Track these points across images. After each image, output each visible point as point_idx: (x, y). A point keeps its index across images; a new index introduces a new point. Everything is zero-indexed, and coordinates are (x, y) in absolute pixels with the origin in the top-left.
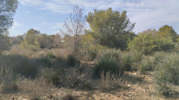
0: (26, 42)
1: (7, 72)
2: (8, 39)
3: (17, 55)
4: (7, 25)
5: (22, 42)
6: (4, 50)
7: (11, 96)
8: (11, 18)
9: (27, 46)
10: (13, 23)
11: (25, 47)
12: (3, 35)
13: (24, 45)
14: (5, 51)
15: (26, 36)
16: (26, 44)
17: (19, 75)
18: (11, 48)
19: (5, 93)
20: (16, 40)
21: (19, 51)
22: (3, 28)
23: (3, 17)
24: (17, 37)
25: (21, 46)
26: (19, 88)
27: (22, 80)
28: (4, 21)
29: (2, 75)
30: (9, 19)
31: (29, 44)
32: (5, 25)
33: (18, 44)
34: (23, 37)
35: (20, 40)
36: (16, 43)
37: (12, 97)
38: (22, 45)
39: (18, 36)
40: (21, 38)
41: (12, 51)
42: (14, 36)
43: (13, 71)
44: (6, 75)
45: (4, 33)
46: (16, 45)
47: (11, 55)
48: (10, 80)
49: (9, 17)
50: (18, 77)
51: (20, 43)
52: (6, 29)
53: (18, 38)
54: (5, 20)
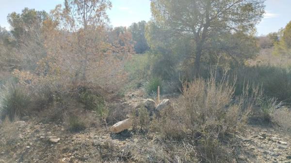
0: (283, 44)
1: (255, 93)
2: (254, 41)
3: (267, 67)
4: (253, 19)
5: (275, 45)
6: (247, 58)
7: (260, 131)
8: (260, 5)
9: (285, 51)
10: (264, 14)
11: (281, 53)
12: (247, 35)
13: (280, 49)
14: (249, 61)
15: (285, 33)
16: (282, 48)
17: (274, 100)
18: (258, 55)
19: (250, 124)
20: (265, 42)
21: (270, 60)
22: (248, 23)
23: (250, 7)
24: (267, 36)
25: (274, 51)
26: (273, 121)
27: (279, 109)
28: (251, 13)
29: (247, 97)
30: (259, 7)
31: (289, 48)
32: (251, 18)
33: (269, 48)
34: (279, 36)
35: (271, 41)
36: (266, 47)
37: (262, 133)
38: (276, 49)
39: (270, 35)
40: (274, 37)
41: (260, 60)
42: (262, 36)
43: (265, 92)
44: (254, 97)
45: (250, 31)
46: (265, 49)
47: (257, 66)
48: (259, 106)
49: (257, 5)
50: (272, 103)
51: (272, 45)
52: (252, 25)
53: (268, 39)
54: (252, 10)
